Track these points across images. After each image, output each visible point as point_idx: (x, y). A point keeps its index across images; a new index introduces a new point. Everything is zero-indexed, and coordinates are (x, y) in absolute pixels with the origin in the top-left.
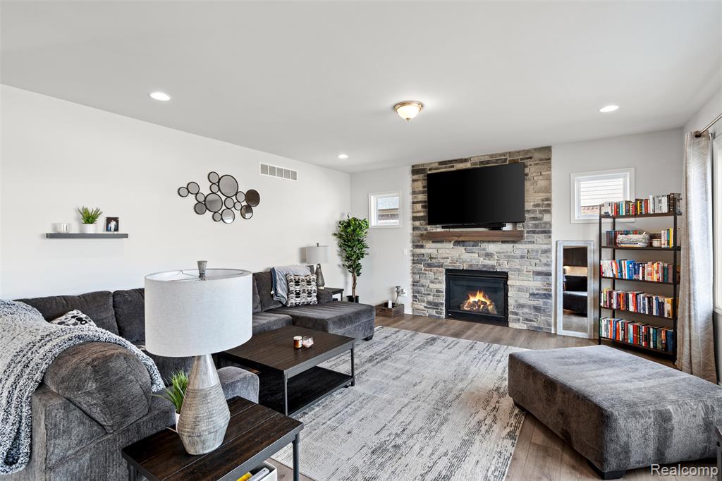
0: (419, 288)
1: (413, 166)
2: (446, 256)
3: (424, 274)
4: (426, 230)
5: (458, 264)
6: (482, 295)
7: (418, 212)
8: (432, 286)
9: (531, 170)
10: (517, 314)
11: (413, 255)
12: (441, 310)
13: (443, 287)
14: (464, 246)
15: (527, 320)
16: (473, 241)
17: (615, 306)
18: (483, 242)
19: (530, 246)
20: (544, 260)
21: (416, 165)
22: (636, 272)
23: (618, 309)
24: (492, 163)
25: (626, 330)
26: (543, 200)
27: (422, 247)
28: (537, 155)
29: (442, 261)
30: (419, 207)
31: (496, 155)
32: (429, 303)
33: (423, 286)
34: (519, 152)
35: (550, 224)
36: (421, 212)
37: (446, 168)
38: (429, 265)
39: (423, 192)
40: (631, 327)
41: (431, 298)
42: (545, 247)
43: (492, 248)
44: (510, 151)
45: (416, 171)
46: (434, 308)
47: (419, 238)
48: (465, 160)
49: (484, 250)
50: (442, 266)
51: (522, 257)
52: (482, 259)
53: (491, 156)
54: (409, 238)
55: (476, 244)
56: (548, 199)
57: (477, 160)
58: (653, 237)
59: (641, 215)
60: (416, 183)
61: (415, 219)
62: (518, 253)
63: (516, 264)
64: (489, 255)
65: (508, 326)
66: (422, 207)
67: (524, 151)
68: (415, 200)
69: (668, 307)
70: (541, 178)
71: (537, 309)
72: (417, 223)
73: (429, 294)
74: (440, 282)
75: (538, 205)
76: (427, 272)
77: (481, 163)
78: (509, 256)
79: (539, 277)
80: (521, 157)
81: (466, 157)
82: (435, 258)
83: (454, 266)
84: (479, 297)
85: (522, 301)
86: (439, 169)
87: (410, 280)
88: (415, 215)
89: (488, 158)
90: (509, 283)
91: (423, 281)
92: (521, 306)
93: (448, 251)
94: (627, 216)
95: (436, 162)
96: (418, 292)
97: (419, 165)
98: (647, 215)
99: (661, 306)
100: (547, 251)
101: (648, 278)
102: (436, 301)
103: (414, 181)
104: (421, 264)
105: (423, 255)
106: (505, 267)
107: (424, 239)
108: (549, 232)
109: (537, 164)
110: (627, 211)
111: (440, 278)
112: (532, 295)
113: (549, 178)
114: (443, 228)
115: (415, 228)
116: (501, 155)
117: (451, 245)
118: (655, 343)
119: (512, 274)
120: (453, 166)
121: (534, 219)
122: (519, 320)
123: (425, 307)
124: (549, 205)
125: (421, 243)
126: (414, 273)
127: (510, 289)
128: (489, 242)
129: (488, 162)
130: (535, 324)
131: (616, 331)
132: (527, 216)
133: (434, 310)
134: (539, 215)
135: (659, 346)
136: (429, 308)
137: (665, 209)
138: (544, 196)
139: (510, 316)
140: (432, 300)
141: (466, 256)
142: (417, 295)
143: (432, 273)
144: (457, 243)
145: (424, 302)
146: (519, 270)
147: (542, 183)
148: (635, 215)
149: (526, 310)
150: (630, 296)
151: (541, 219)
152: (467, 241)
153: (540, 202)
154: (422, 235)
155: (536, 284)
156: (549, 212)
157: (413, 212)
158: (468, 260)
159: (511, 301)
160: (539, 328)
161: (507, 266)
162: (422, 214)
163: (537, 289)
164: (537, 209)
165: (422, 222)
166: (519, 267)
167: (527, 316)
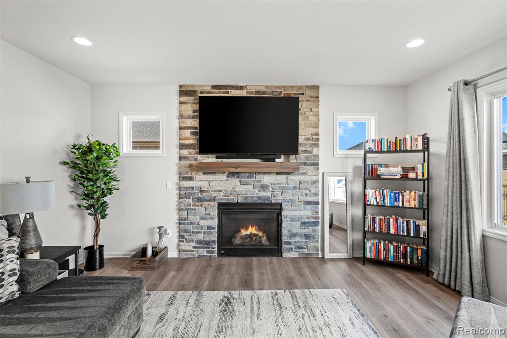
0: (186, 226)
1: (181, 86)
2: (219, 188)
3: (192, 209)
4: (196, 160)
5: (232, 197)
6: (254, 228)
7: (186, 139)
8: (202, 223)
9: (303, 106)
10: (290, 243)
11: (180, 189)
12: (213, 248)
13: (215, 223)
14: (238, 178)
15: (299, 248)
16: (249, 173)
17: (377, 230)
18: (259, 173)
19: (302, 178)
20: (313, 190)
21: (184, 86)
22: (396, 200)
23: (381, 232)
24: (268, 94)
25: (387, 250)
26: (312, 135)
27: (191, 179)
28: (308, 92)
29: (214, 194)
30: (187, 133)
31: (272, 86)
32: (199, 242)
33: (192, 223)
34: (292, 87)
35: (317, 156)
36: (190, 139)
37: (220, 93)
38: (199, 200)
39: (193, 117)
40: (392, 248)
41: (201, 237)
42: (314, 178)
43: (267, 179)
44: (285, 84)
45: (184, 92)
46: (205, 248)
47: (187, 169)
48: (241, 88)
49: (259, 181)
50: (214, 200)
51: (295, 188)
52: (257, 191)
53: (267, 87)
54: (174, 170)
55: (251, 175)
56: (317, 134)
57: (253, 89)
58: (406, 170)
59: (401, 151)
60: (184, 106)
61: (182, 146)
62: (291, 185)
63: (289, 195)
64: (264, 187)
65: (282, 256)
66: (192, 133)
67: (296, 86)
68: (183, 125)
69: (423, 229)
70: (311, 113)
71: (307, 236)
72: (185, 152)
73: (199, 232)
74: (212, 218)
75: (308, 139)
76: (197, 208)
77: (258, 92)
78: (283, 187)
79: (309, 207)
80: (294, 92)
81: (242, 85)
82: (207, 191)
83: (228, 199)
84: (252, 230)
85: (295, 231)
86: (212, 93)
87: (175, 218)
88: (182, 142)
89: (263, 89)
90: (283, 213)
91: (191, 218)
92: (294, 235)
93: (221, 184)
94: (388, 151)
95: (208, 86)
96: (186, 231)
97: (188, 86)
98: (406, 151)
99: (417, 228)
100: (316, 182)
101: (406, 205)
102: (208, 239)
103: (181, 103)
104: (189, 198)
105: (193, 188)
106: (278, 198)
107: (194, 170)
108: (318, 164)
109: (308, 101)
110: (389, 147)
111: (212, 214)
112: (304, 223)
113: (317, 115)
114: (217, 158)
115: (181, 158)
116: (276, 87)
117: (224, 177)
118: (412, 259)
119: (286, 205)
120: (228, 93)
121: (306, 152)
122: (292, 249)
123: (194, 247)
124: (318, 139)
125: (189, 175)
126: (180, 210)
127: (284, 220)
128: (264, 173)
129: (264, 93)
130: (305, 251)
131: (378, 252)
132: (300, 149)
133: (205, 250)
134: (309, 149)
135: (415, 261)
136: (200, 248)
137: (420, 147)
138: (313, 130)
139: (283, 246)
140: (202, 239)
141: (241, 189)
142: (185, 234)
143: (203, 209)
144: (231, 175)
145: (192, 241)
146: (292, 201)
147: (312, 119)
148: (396, 151)
149: (298, 239)
150: (391, 220)
151: (311, 152)
152: (242, 173)
153: (310, 136)
154: (191, 166)
155: (306, 213)
156: (317, 145)
157: (180, 139)
158: (243, 192)
159: (285, 232)
160: (309, 254)
161: (281, 198)
162: (191, 142)
163: (308, 218)
164: (308, 142)
165: (191, 150)
166: (291, 197)
167: (299, 245)
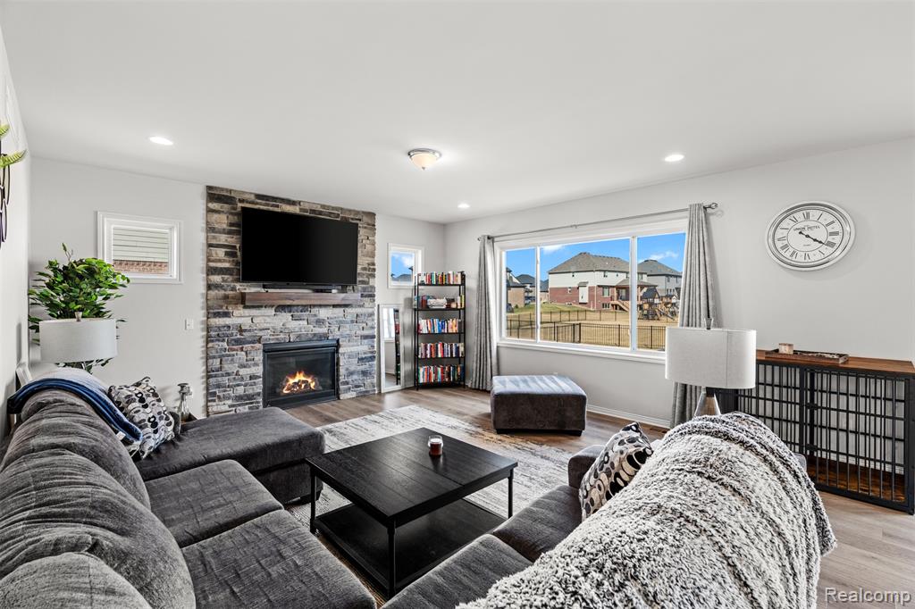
0: (219, 379)
1: (209, 188)
2: (266, 326)
3: (229, 356)
4: (233, 289)
5: (282, 336)
6: (302, 375)
7: (220, 261)
8: (243, 372)
9: (362, 233)
10: (347, 383)
11: (208, 329)
12: (258, 402)
13: (259, 370)
14: (290, 312)
15: (357, 386)
16: (302, 305)
17: (428, 356)
18: (314, 306)
19: (359, 310)
20: (370, 324)
21: (216, 188)
22: (443, 327)
23: (431, 357)
24: (325, 215)
25: (436, 372)
26: (369, 264)
27: (226, 315)
28: (365, 219)
29: (260, 334)
30: (221, 253)
31: (329, 206)
32: (239, 398)
33: (228, 374)
34: (350, 211)
35: (373, 287)
36: (224, 261)
37: (268, 205)
38: (238, 342)
39: (229, 232)
40: (439, 369)
41: (240, 391)
42: (370, 310)
43: (323, 313)
44: (342, 206)
45: (215, 195)
46: (247, 404)
47: (221, 302)
48: (293, 203)
49: (315, 315)
50: (259, 341)
51: (352, 322)
52: (312, 326)
53: (323, 206)
54: (200, 301)
55: (305, 308)
56: (374, 264)
57: (307, 207)
58: (450, 301)
59: (446, 285)
60: (216, 216)
61: (211, 271)
62: (349, 318)
63: (346, 330)
64: (320, 322)
65: (339, 399)
66: (227, 254)
67: (354, 211)
68: (214, 242)
69: (462, 349)
70: (368, 242)
71: (364, 373)
72: (217, 279)
73: (238, 385)
74: (256, 365)
75: (364, 269)
76: (235, 352)
77: (313, 211)
78: (341, 321)
79: (366, 341)
80: (352, 216)
81: (295, 199)
82: (250, 331)
83: (277, 339)
84: (300, 377)
85: (352, 368)
86: (257, 204)
87: (200, 369)
88: (212, 264)
89: (319, 208)
90: (341, 350)
91: (227, 367)
92: (351, 374)
93: (268, 320)
94: (437, 285)
95: (251, 193)
96: (218, 386)
97: (222, 189)
98: (450, 285)
99: (458, 348)
100: (371, 315)
101: (450, 331)
102: (251, 392)
103: (209, 211)
104: (223, 341)
105: (229, 327)
106: (336, 334)
107: (230, 303)
108: (374, 296)
109: (365, 228)
110: (437, 281)
111: (256, 359)
112: (361, 360)
113: (373, 244)
114: (264, 287)
115: (209, 287)
116: (333, 208)
117: (272, 311)
118: (454, 377)
119: (343, 341)
120: (277, 206)
121: (363, 282)
122: (349, 389)
123: (230, 406)
124: (374, 270)
125: (224, 309)
126: (208, 358)
127: (341, 357)
128: (320, 306)
129: (320, 213)
130: (363, 389)
131: (429, 376)
132: (359, 279)
133: (247, 406)
134: (366, 279)
135: (456, 378)
136: (239, 405)
137: (460, 283)
138: (370, 260)
139: (341, 387)
140: (242, 393)
141: (294, 325)
142: (217, 390)
143: (243, 353)
144: (281, 308)
145: (229, 399)
146: (349, 336)
147: (369, 247)
148: (442, 285)
149: (355, 377)
150: (439, 345)
151: (368, 283)
152: (294, 306)
153: (366, 266)
154: (226, 297)
155: (363, 348)
156: (374, 276)
157: (209, 260)
158: (297, 329)
159: (342, 371)
160: (367, 392)
161: (338, 333)
162: (227, 265)
163: (365, 353)
164: (364, 272)
165: (226, 277)
166: (348, 332)
167: (356, 383)
